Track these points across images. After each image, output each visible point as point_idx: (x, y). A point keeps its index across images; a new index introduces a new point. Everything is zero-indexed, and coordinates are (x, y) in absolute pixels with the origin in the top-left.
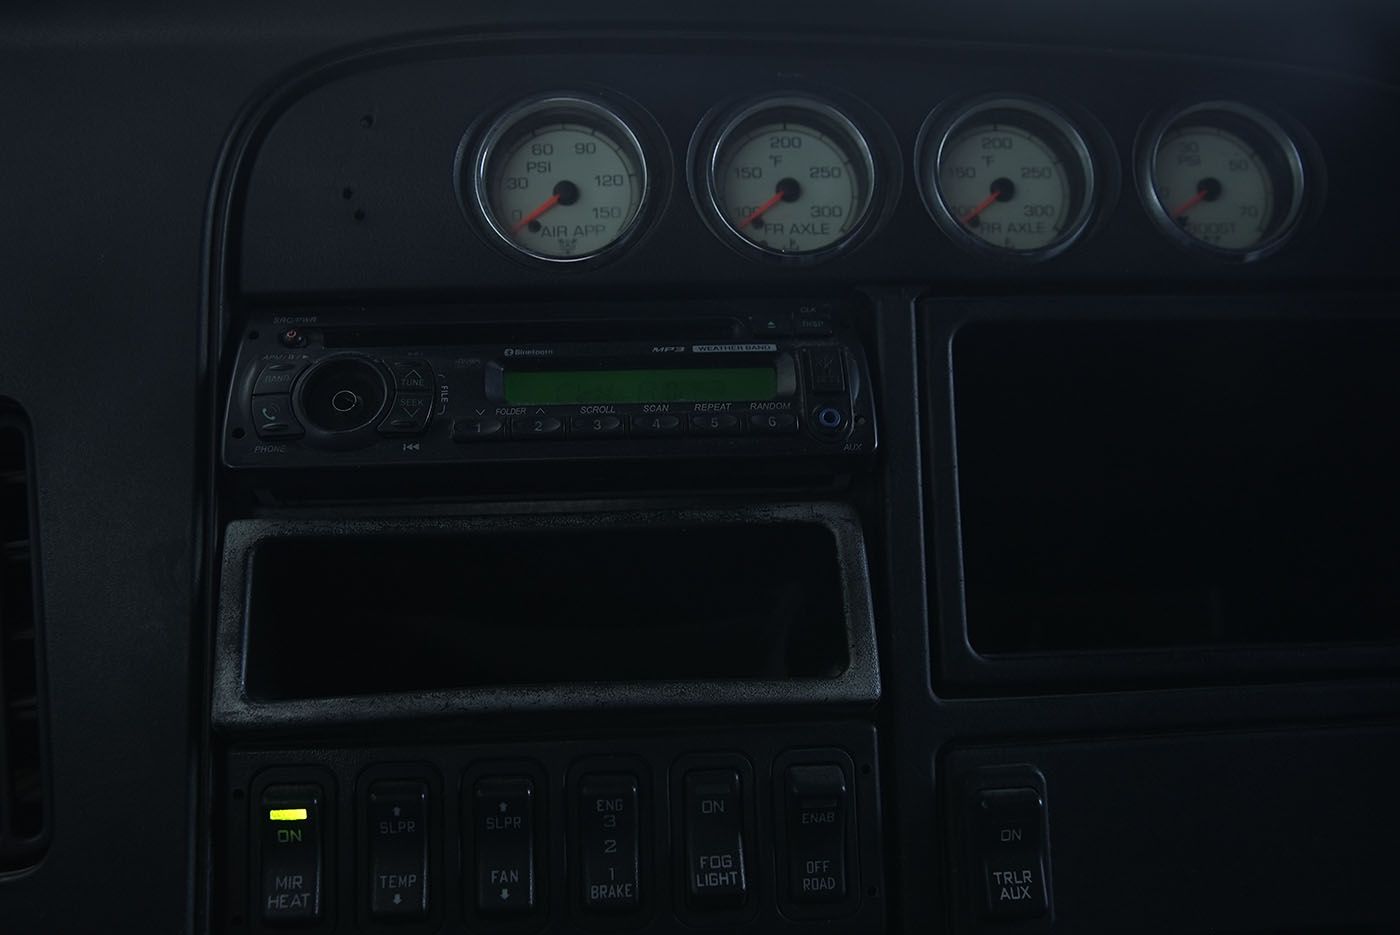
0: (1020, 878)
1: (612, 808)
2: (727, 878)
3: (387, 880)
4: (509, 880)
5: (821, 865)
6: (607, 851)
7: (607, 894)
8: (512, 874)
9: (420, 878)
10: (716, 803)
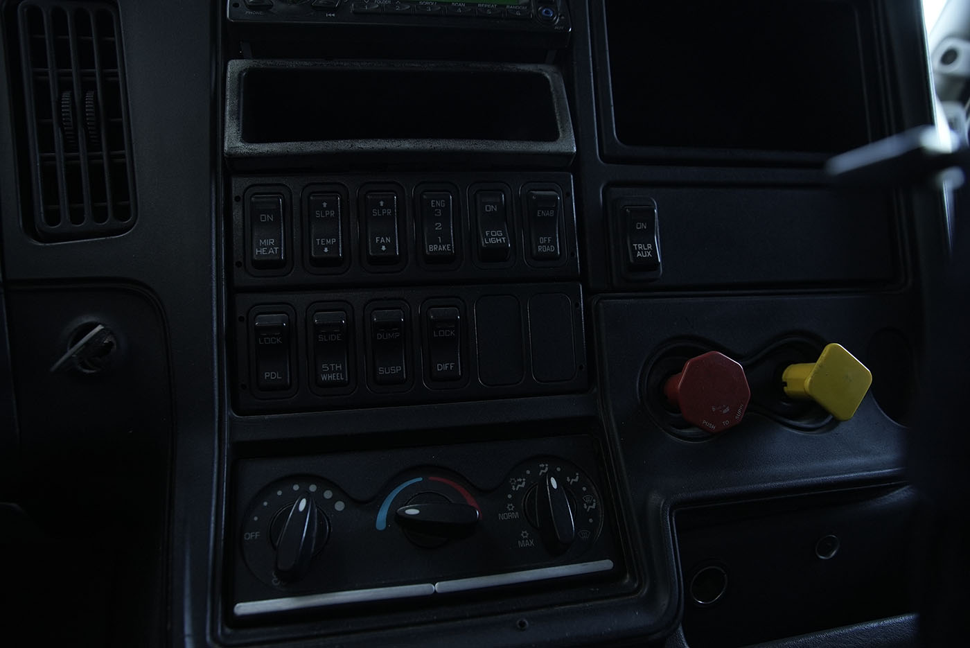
0: (646, 247)
1: (439, 205)
2: (500, 240)
3: (320, 241)
4: (385, 241)
5: (547, 239)
6: (437, 229)
7: (438, 249)
8: (387, 239)
9: (338, 240)
10: (492, 206)
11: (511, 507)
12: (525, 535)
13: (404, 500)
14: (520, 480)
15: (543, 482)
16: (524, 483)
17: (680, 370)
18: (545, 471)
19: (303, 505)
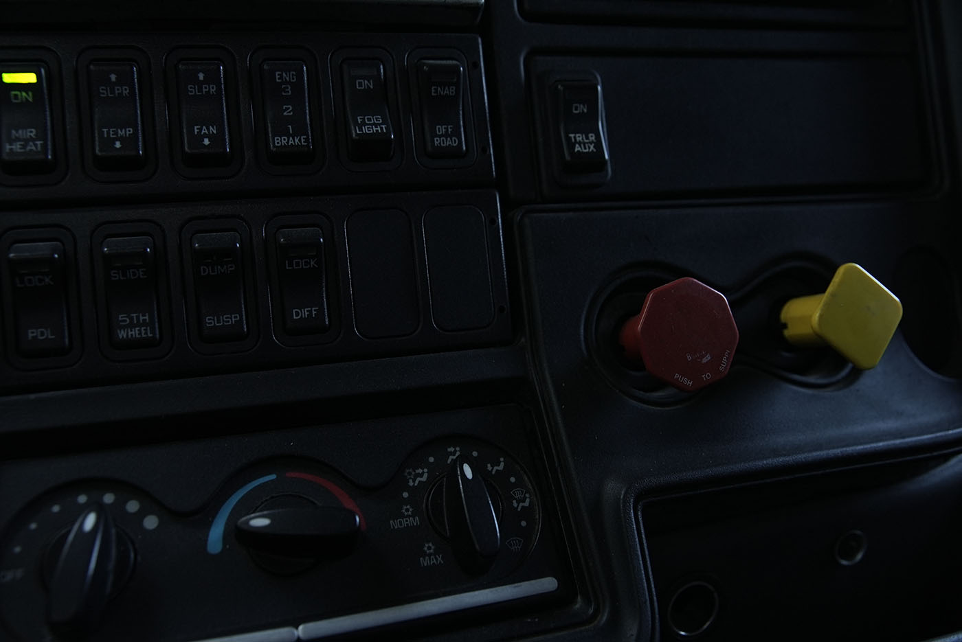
0: (587, 138)
1: (288, 79)
2: (379, 129)
3: (108, 133)
4: (209, 132)
5: (447, 129)
6: (285, 114)
7: (288, 143)
8: (211, 128)
9: (136, 130)
10: (366, 82)
11: (407, 510)
12: (429, 548)
13: (250, 506)
14: (420, 471)
15: (453, 471)
16: (426, 475)
17: (638, 311)
18: (455, 457)
19: (90, 521)
